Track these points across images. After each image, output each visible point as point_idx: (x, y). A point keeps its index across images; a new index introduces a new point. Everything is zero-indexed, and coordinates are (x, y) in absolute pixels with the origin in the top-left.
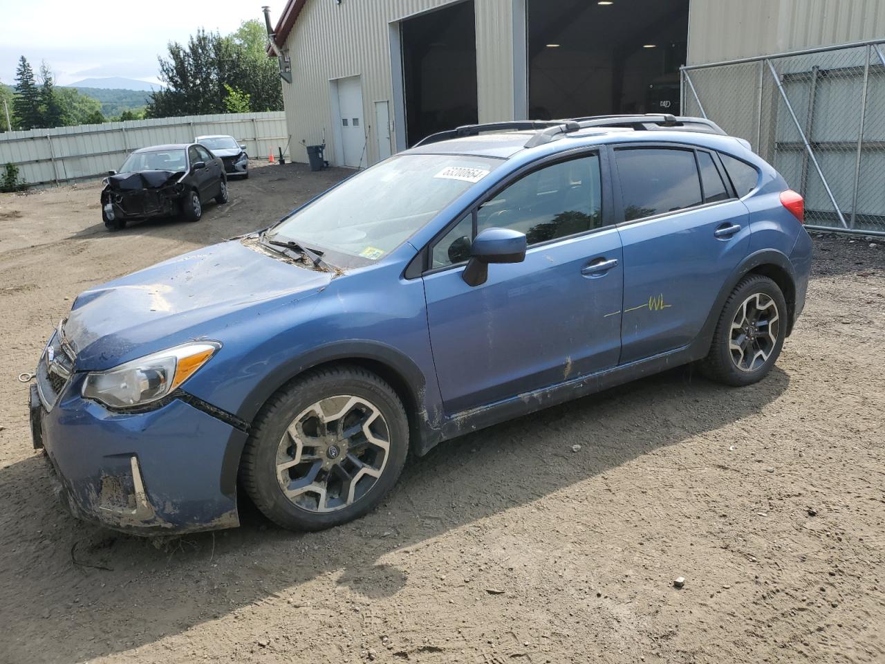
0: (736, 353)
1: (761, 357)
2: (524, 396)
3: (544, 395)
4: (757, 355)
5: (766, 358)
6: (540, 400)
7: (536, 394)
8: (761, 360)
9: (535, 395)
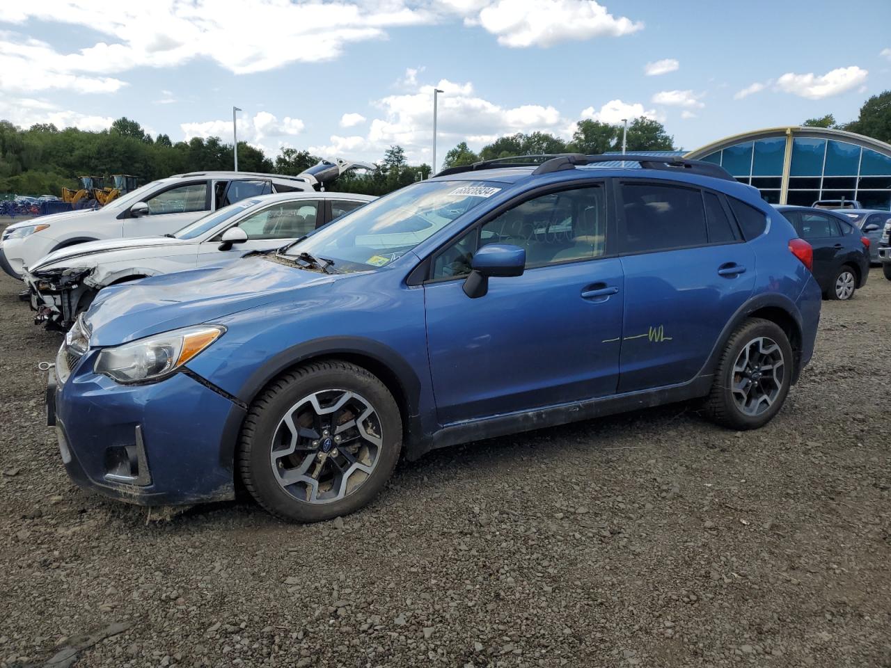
0: (739, 396)
1: (765, 401)
2: (519, 414)
3: (539, 415)
4: (761, 399)
5: (771, 403)
6: (535, 419)
7: (530, 412)
8: (765, 405)
9: (530, 414)
